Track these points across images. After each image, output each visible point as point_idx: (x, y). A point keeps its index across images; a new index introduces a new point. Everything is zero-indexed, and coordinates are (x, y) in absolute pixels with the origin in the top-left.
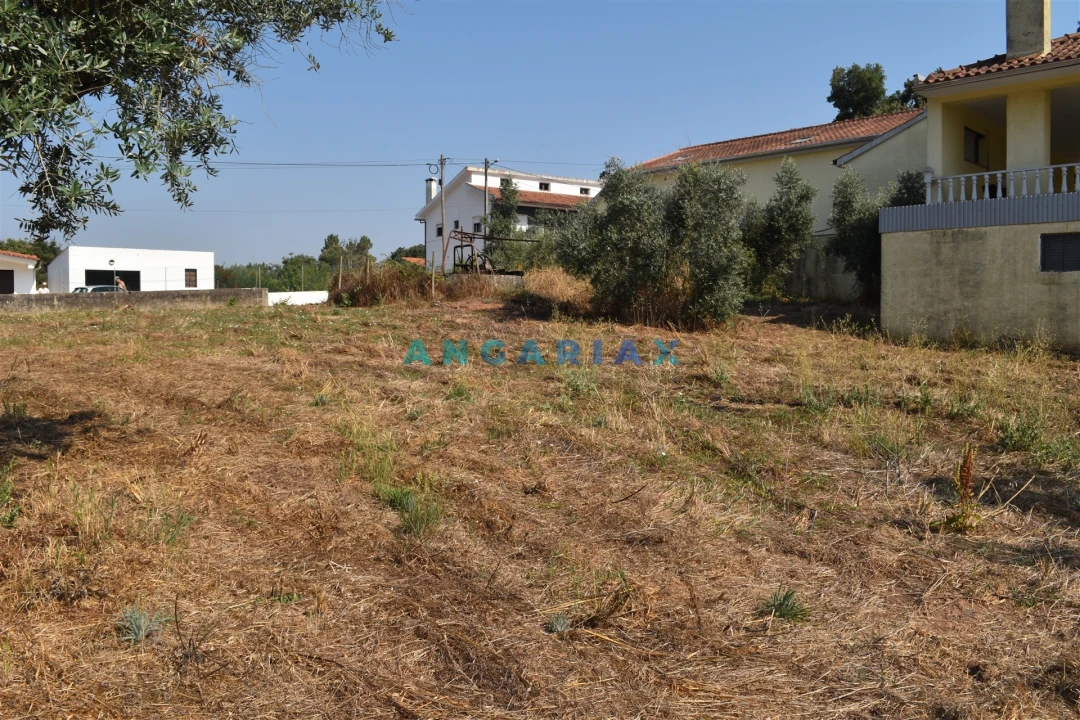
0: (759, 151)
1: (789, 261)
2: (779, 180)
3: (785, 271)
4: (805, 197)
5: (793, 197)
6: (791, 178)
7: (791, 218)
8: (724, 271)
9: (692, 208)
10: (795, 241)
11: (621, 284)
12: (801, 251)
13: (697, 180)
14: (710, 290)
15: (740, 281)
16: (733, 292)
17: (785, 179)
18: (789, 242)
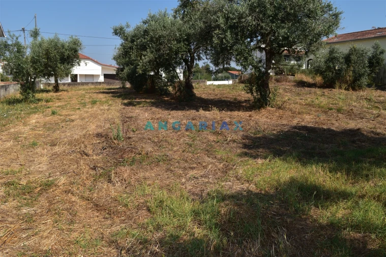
0: (365, 37)
1: (375, 72)
2: (373, 47)
3: (374, 76)
4: (382, 52)
5: (378, 53)
6: (377, 47)
7: (377, 59)
8: (363, 74)
9: (353, 57)
10: (377, 66)
11: (332, 78)
12: (379, 69)
13: (355, 50)
14: (359, 80)
15: (367, 77)
16: (365, 80)
17: (375, 47)
18: (376, 67)
